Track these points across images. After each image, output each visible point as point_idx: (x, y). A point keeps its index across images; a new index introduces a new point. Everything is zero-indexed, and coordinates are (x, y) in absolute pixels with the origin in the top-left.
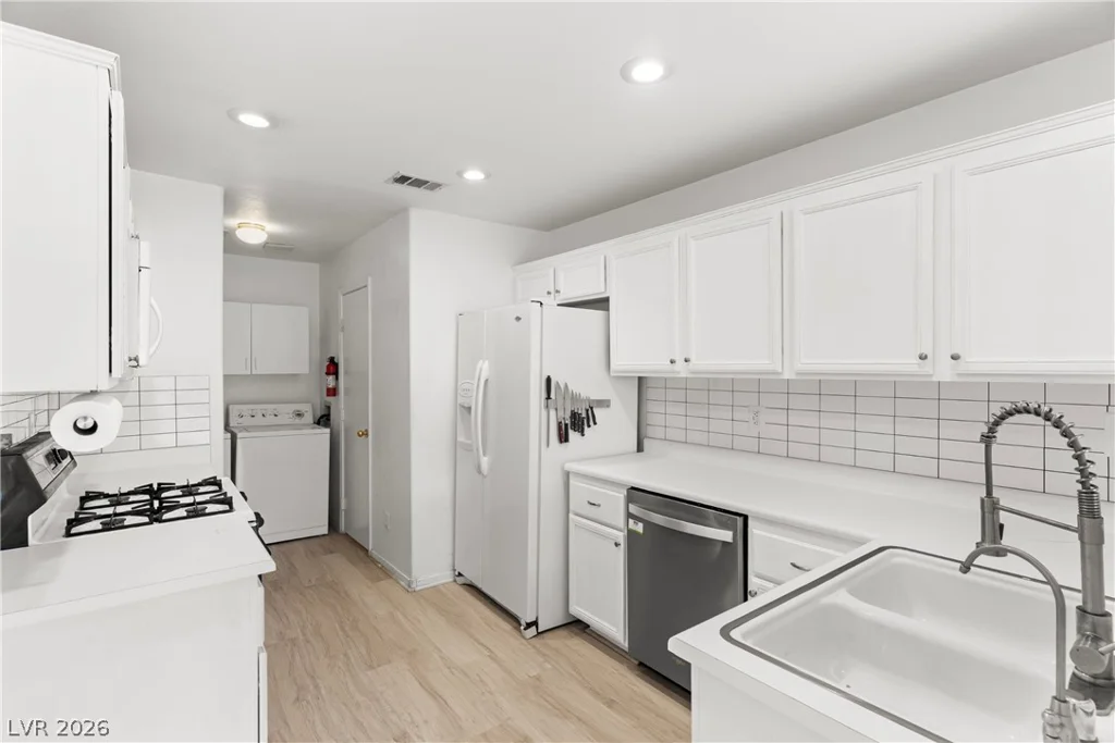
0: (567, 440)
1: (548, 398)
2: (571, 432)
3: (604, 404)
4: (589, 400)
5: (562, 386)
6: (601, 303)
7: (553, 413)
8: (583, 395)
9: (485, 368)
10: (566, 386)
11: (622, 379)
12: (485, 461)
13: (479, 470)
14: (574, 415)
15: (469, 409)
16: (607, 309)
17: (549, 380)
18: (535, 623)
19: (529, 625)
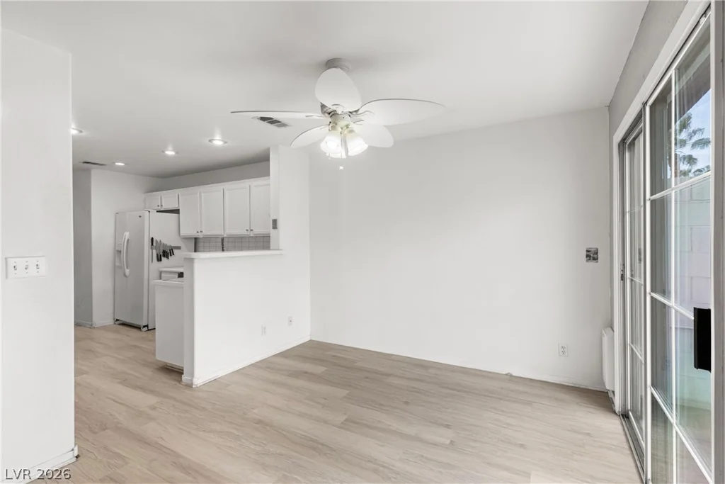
0: (161, 260)
1: (152, 245)
2: (163, 258)
3: (179, 248)
4: (171, 246)
5: (159, 241)
6: (176, 211)
7: (154, 251)
8: (168, 244)
9: (127, 234)
10: (160, 241)
11: (187, 239)
12: (127, 271)
13: (125, 275)
14: (164, 252)
15: (120, 252)
16: (179, 213)
17: (152, 239)
18: (147, 326)
19: (144, 327)
